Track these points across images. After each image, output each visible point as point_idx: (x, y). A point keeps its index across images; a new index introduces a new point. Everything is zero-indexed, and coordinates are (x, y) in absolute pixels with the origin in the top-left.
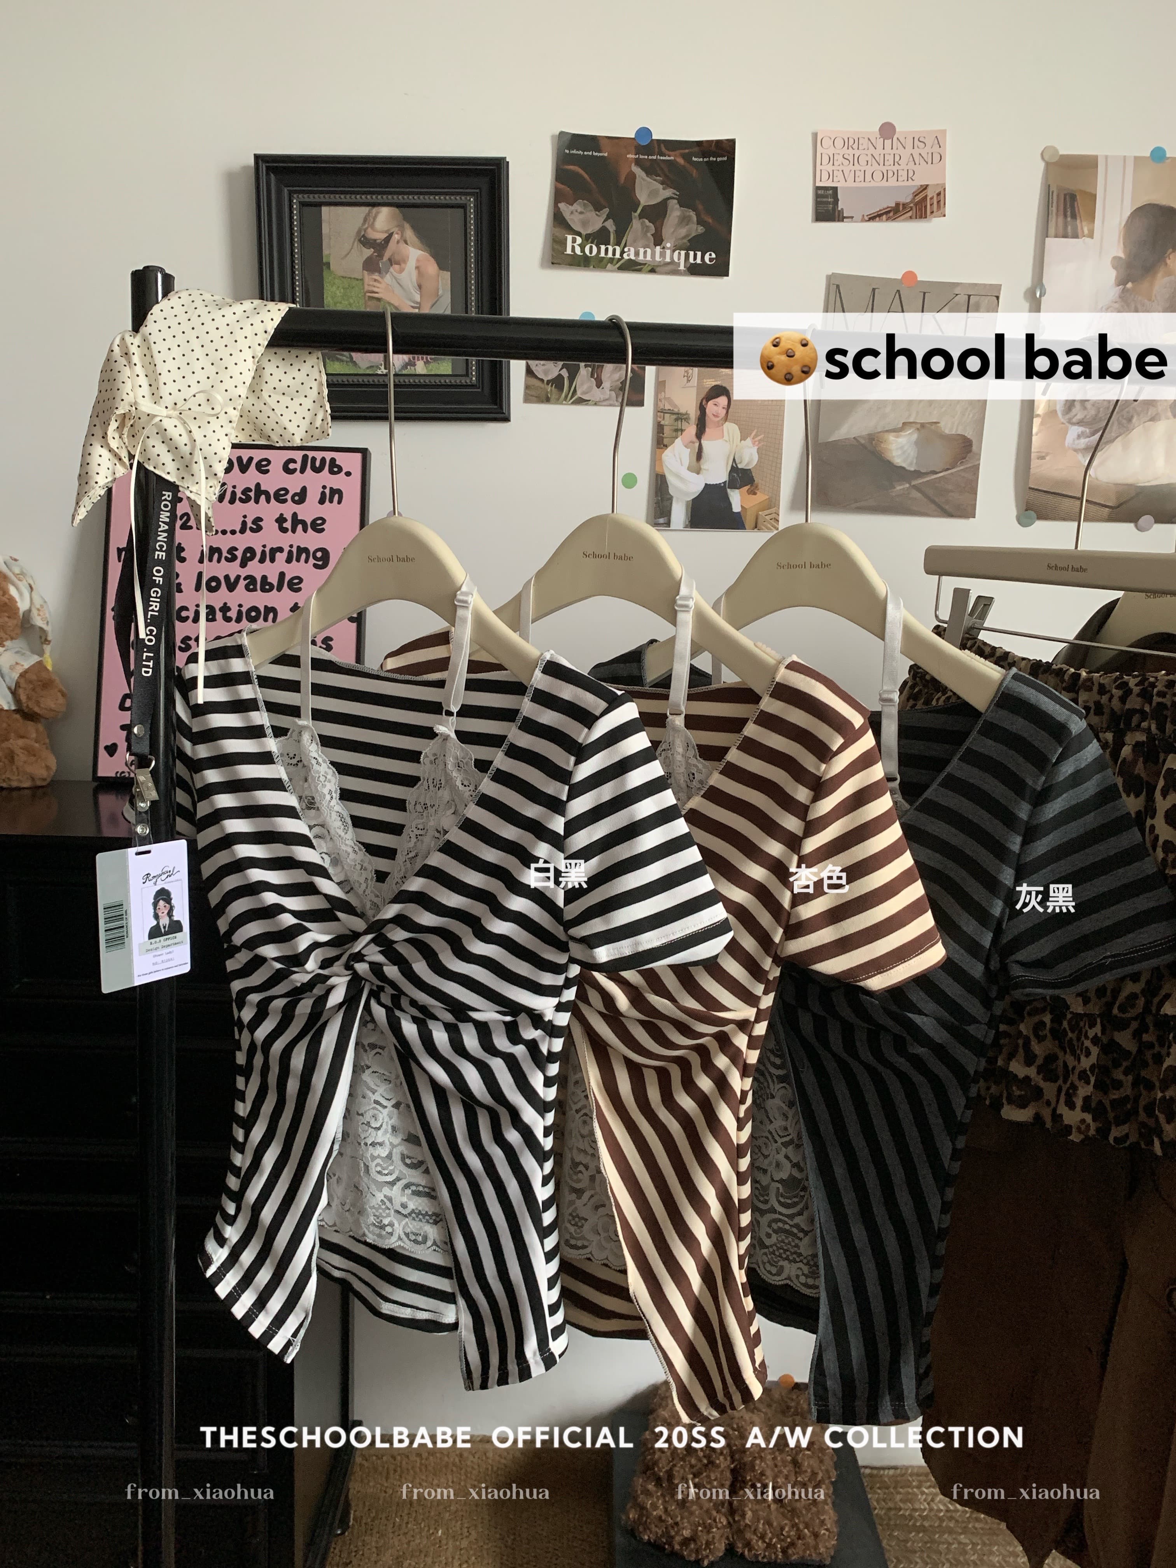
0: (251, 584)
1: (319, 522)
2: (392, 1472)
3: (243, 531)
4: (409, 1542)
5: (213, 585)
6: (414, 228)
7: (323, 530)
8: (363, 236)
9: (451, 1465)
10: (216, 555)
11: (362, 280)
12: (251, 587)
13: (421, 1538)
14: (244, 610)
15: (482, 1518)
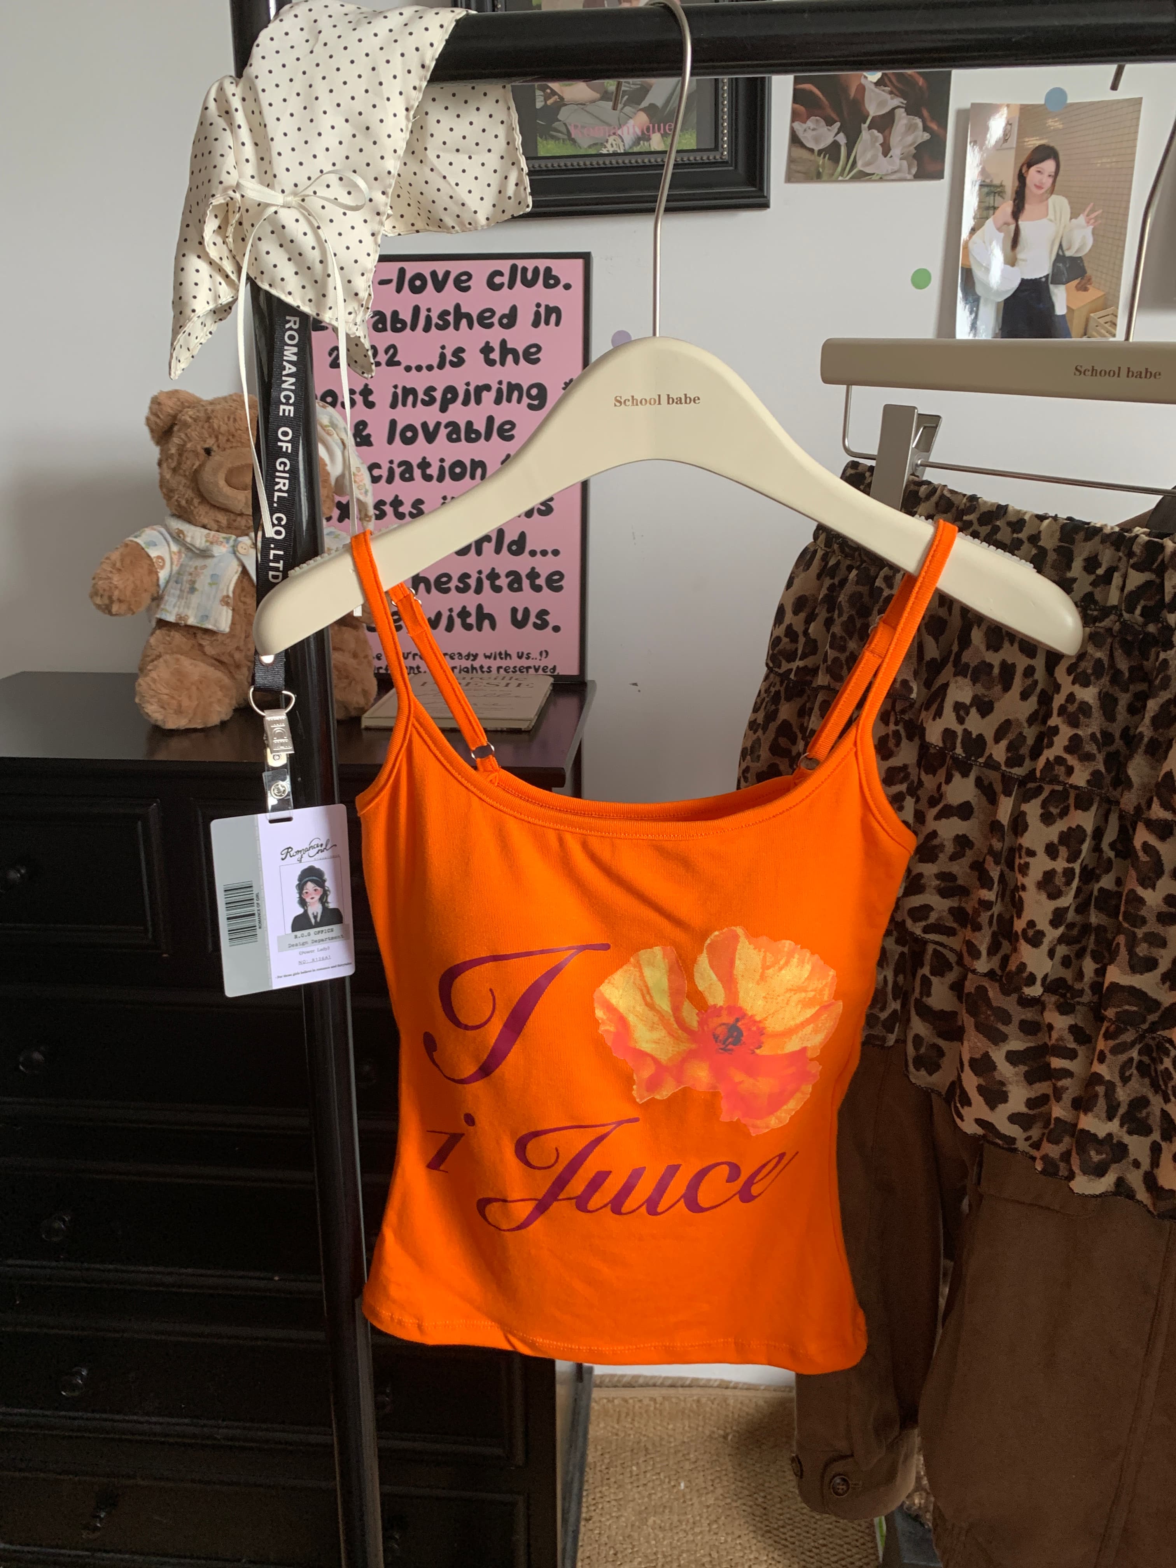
0: (454, 433)
1: (533, 350)
2: (623, 1415)
3: (441, 366)
4: (650, 1494)
5: (409, 436)
7: (538, 360)
9: (687, 1412)
10: (411, 398)
12: (454, 436)
13: (663, 1489)
14: (447, 465)
15: (726, 1470)
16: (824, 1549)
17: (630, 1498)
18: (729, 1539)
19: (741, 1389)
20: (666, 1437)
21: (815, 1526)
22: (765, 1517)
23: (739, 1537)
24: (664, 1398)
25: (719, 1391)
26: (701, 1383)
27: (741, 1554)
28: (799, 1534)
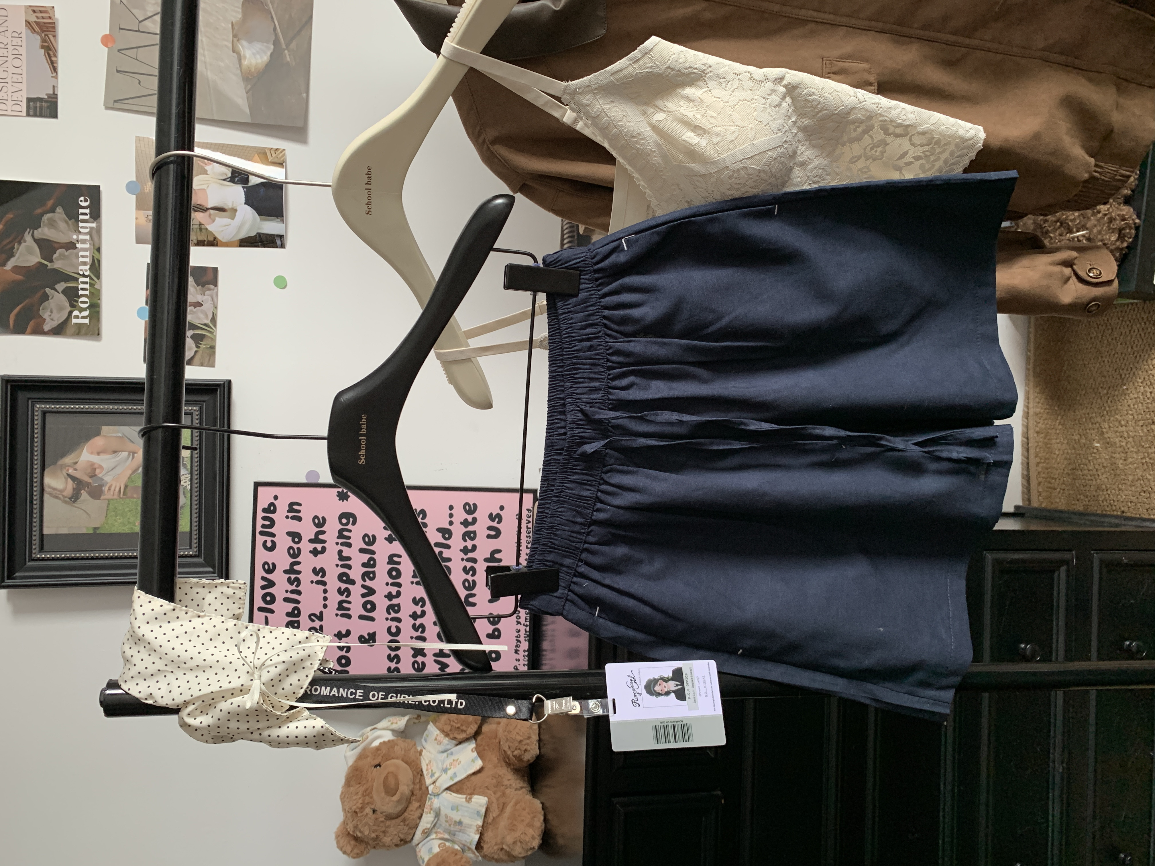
1: (317, 521)
2: (1050, 485)
3: (324, 584)
4: (1103, 467)
6: (63, 455)
7: (323, 518)
8: (70, 499)
9: (1046, 441)
11: (109, 500)
13: (1100, 458)
15: (1085, 414)
16: (1135, 349)
17: (1106, 480)
18: (1130, 412)
19: (1028, 403)
20: (1064, 456)
21: (1119, 354)
22: (1115, 388)
23: (1129, 405)
24: (1036, 457)
25: (1030, 418)
26: (1025, 430)
27: (1140, 405)
28: (1125, 364)
